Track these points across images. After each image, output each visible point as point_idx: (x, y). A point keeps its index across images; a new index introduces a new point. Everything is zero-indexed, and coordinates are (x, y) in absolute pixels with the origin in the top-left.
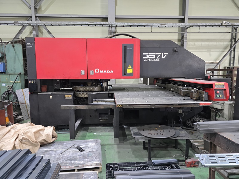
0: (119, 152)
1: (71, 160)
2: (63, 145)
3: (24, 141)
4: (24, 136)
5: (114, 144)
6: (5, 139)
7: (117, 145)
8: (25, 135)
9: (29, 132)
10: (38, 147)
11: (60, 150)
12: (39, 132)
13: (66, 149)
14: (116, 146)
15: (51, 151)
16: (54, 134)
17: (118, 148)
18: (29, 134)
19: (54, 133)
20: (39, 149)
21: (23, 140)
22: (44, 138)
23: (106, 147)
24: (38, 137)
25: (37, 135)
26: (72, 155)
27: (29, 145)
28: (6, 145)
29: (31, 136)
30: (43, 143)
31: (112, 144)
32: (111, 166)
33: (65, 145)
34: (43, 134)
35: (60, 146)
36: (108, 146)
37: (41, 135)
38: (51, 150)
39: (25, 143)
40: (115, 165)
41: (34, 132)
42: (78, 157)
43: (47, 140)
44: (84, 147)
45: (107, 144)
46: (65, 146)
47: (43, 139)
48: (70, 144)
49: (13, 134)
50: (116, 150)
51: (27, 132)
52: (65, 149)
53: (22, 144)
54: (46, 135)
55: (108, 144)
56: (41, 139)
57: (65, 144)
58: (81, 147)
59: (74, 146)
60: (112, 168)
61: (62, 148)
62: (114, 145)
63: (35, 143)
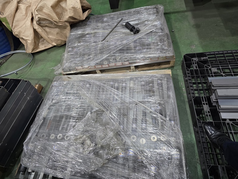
0: (197, 26)
1: (122, 51)
2: (103, 22)
3: (44, 23)
4: (39, 16)
5: (185, 9)
6: (17, 21)
7: (191, 10)
8: (41, 13)
9: (43, 7)
10: (67, 29)
11: (101, 32)
12: (60, 5)
13: (110, 30)
14: (189, 14)
15: (87, 36)
16: (84, 5)
17: (194, 17)
18: (45, 10)
19: (84, 3)
20: (71, 32)
21: (42, 22)
22: (71, 15)
23: (173, 16)
24: (62, 13)
25: (59, 10)
26: (121, 41)
27: (54, 27)
28: (23, 31)
29: (50, 13)
30: (73, 22)
31: (182, 10)
32: (194, 59)
33: (105, 22)
34: (67, 8)
35: (100, 25)
36: (176, 14)
37: (64, 10)
38: (87, 34)
39: (46, 26)
40: (202, 58)
41: (52, 7)
42: (132, 45)
43: (76, 17)
44: (137, 24)
45: (172, 10)
46: (107, 24)
47: (70, 17)
48: (112, 18)
49: (25, 13)
50: (192, 22)
51: (41, 7)
52: (107, 29)
53: (44, 28)
54: (73, 9)
55: (175, 11)
56: (67, 17)
57: (105, 19)
58: (132, 23)
59: (121, 22)
60: (197, 65)
61: (104, 29)
62: (186, 11)
63: (60, 24)
